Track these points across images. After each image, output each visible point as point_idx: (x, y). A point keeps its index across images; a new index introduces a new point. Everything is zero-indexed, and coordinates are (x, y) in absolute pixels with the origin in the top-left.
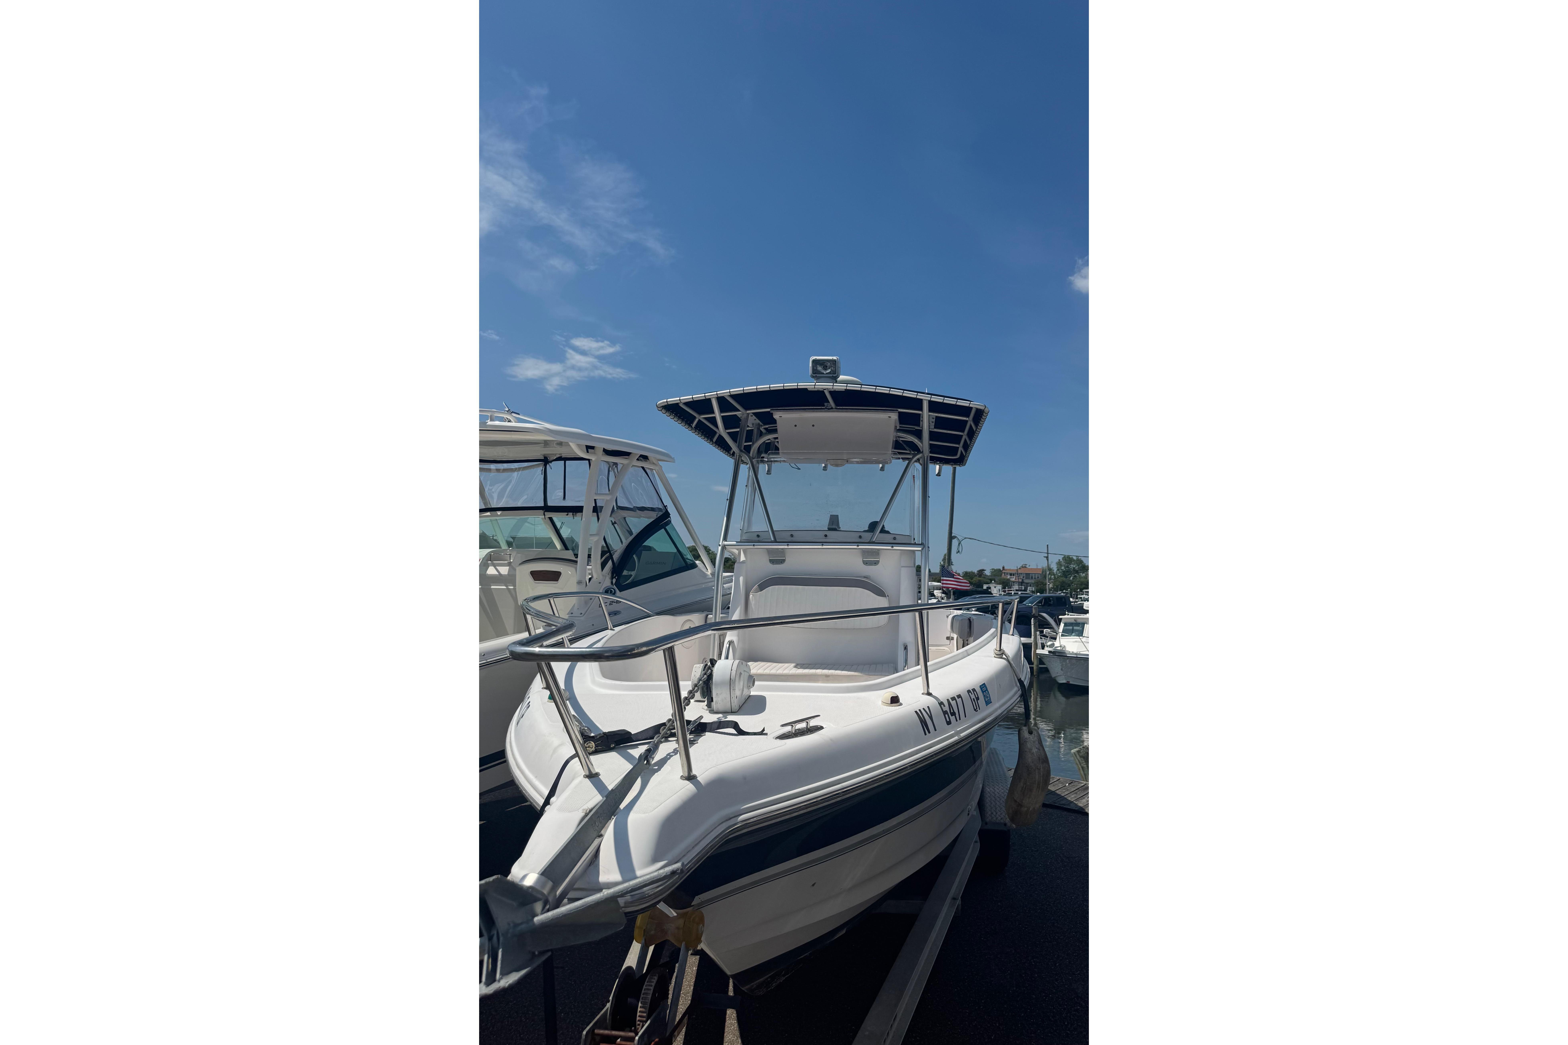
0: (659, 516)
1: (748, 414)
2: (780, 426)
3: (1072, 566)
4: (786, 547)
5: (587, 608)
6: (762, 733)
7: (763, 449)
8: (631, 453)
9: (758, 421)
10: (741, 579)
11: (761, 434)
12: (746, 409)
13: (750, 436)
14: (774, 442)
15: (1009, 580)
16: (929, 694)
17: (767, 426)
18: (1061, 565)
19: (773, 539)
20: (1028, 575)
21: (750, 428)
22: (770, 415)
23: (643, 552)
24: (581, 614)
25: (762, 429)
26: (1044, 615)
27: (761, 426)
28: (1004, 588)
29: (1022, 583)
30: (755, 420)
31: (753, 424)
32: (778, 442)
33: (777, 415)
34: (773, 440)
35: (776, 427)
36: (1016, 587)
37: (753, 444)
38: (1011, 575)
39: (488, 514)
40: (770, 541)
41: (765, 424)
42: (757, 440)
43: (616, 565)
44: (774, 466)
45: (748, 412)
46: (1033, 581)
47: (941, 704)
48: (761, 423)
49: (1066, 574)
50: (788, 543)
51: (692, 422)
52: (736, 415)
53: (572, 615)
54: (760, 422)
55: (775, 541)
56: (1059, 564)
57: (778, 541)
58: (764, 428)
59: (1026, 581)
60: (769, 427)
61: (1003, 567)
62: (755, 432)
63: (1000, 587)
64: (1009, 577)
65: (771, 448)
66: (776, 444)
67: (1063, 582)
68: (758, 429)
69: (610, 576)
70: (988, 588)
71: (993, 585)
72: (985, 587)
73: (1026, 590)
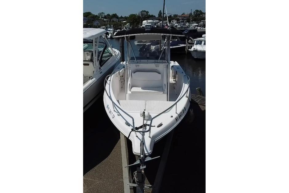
0: (105, 46)
6: (155, 126)
10: (130, 71)
16: (177, 113)
20: (184, 17)
26: (190, 37)
29: (183, 19)
36: (181, 21)
38: (180, 17)
46: (186, 19)
47: (179, 115)
49: (196, 16)
50: (140, 63)
55: (137, 63)
56: (194, 12)
63: (176, 21)
70: (173, 22)
71: (174, 21)
72: (172, 22)
73: (184, 22)
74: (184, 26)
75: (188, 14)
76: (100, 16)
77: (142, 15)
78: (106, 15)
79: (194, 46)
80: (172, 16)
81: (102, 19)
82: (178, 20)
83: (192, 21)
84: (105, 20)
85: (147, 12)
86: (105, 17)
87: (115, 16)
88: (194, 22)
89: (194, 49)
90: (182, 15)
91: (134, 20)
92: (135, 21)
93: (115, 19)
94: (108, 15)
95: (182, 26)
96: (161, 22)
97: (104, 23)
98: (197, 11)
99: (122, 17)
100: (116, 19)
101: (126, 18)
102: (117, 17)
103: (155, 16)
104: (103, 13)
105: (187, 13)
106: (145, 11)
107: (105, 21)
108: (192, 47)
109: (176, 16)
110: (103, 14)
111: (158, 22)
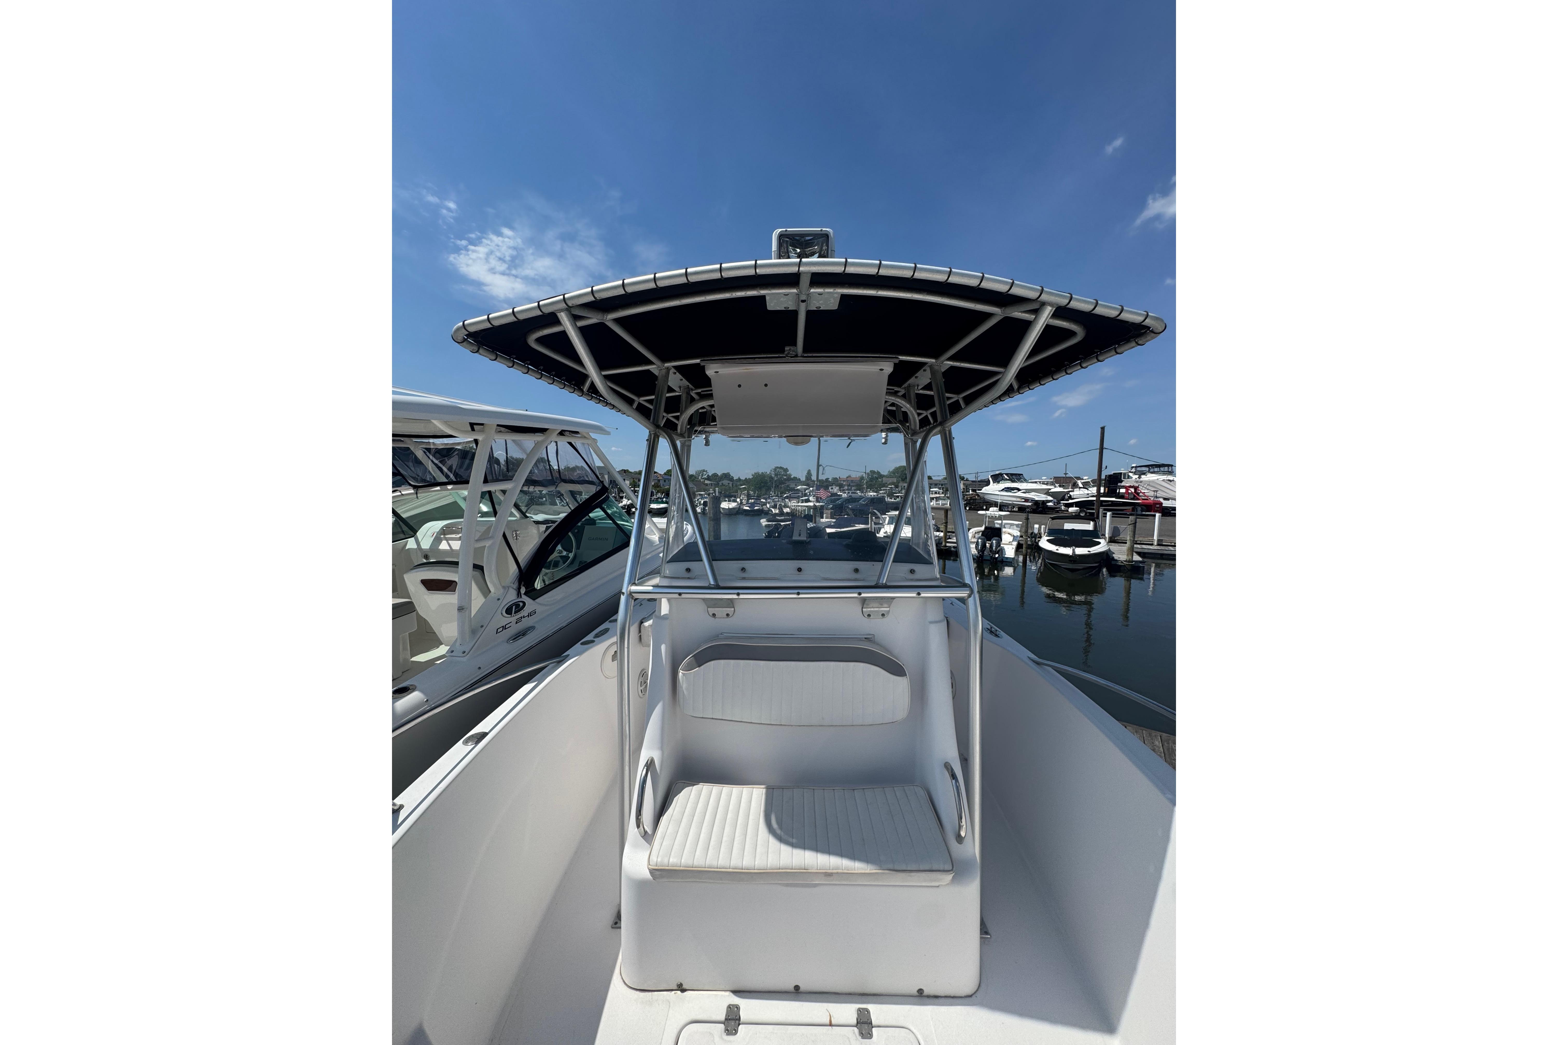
0: (598, 490)
1: (668, 369)
2: (716, 388)
3: (875, 475)
4: (735, 596)
5: (476, 640)
7: (696, 420)
8: (548, 429)
9: (685, 383)
10: (663, 647)
11: (692, 400)
12: (664, 360)
13: (674, 405)
14: (711, 411)
15: (842, 484)
17: (699, 391)
18: (869, 475)
19: (712, 583)
20: (852, 482)
21: (677, 394)
22: (700, 369)
23: (586, 526)
24: (464, 652)
25: (693, 394)
26: (875, 511)
27: (692, 390)
28: (840, 488)
29: (849, 485)
30: (682, 380)
31: (680, 387)
32: (714, 411)
33: (712, 370)
34: (709, 409)
35: (711, 390)
36: (846, 488)
37: (681, 414)
38: (843, 481)
39: (438, 488)
40: (707, 585)
41: (697, 387)
42: (686, 408)
43: (524, 571)
44: (712, 437)
45: (667, 365)
46: (855, 484)
48: (691, 386)
49: (871, 479)
51: (583, 383)
52: (648, 371)
53: (452, 654)
54: (689, 384)
55: (718, 587)
57: (721, 584)
58: (696, 393)
59: (851, 484)
60: (702, 391)
61: (839, 477)
62: (684, 398)
63: (838, 488)
64: (842, 482)
65: (704, 420)
66: (713, 413)
67: (871, 484)
68: (688, 394)
69: (516, 586)
70: (832, 489)
71: (834, 487)
72: (830, 488)
73: (851, 489)
74: (854, 495)
75: (857, 476)
76: (699, 476)
77: (776, 475)
78: (710, 475)
79: (885, 526)
80: (830, 480)
81: (702, 480)
82: (841, 486)
83: (867, 488)
84: (706, 482)
85: (786, 470)
86: (709, 478)
87: (727, 476)
88: (869, 490)
89: (885, 533)
90: (847, 477)
91: (762, 482)
92: (762, 484)
93: (725, 482)
94: (715, 475)
95: (850, 494)
96: (811, 489)
97: (704, 487)
98: (873, 472)
99: (739, 480)
100: (729, 482)
101: (747, 481)
102: (732, 479)
103: (799, 479)
104: (704, 471)
105: (855, 475)
106: (781, 468)
107: (707, 485)
108: (880, 529)
109: (835, 479)
110: (705, 473)
111: (807, 489)
